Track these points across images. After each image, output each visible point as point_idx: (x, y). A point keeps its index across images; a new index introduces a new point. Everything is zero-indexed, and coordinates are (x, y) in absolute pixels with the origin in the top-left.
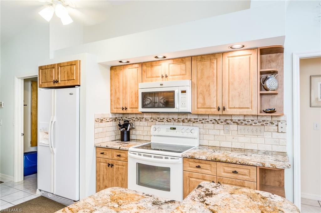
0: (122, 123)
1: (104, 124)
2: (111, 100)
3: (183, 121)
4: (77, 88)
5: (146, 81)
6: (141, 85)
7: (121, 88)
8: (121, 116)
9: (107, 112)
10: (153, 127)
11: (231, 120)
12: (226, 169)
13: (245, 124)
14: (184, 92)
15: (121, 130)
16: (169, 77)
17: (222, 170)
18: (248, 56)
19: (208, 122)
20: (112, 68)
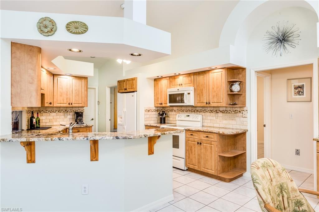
0: (161, 113)
1: (150, 113)
2: (155, 99)
3: (194, 112)
4: (135, 93)
5: (172, 87)
6: (169, 90)
7: (160, 92)
8: (161, 108)
9: (152, 106)
10: (178, 115)
11: (219, 110)
12: (204, 135)
13: (226, 113)
14: (189, 94)
15: (160, 117)
16: (183, 85)
17: (202, 136)
18: (221, 73)
19: (207, 112)
20: (155, 80)
